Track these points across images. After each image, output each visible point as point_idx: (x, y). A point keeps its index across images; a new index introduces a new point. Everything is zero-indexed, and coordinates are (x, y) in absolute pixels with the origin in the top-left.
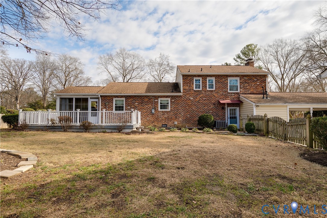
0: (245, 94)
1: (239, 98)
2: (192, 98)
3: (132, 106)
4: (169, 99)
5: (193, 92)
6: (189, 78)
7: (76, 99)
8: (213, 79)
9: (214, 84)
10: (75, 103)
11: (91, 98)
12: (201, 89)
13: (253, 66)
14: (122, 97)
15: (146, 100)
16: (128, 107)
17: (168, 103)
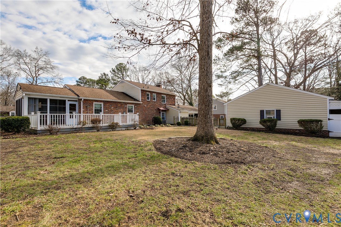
0: (171, 105)
1: (166, 107)
2: (146, 106)
3: (109, 110)
4: (133, 106)
5: (146, 102)
6: (144, 92)
7: (51, 100)
8: (155, 94)
9: (155, 97)
10: (50, 104)
11: (68, 100)
12: (150, 100)
13: (161, 87)
14: (101, 101)
15: (119, 105)
16: (106, 110)
17: (132, 108)
